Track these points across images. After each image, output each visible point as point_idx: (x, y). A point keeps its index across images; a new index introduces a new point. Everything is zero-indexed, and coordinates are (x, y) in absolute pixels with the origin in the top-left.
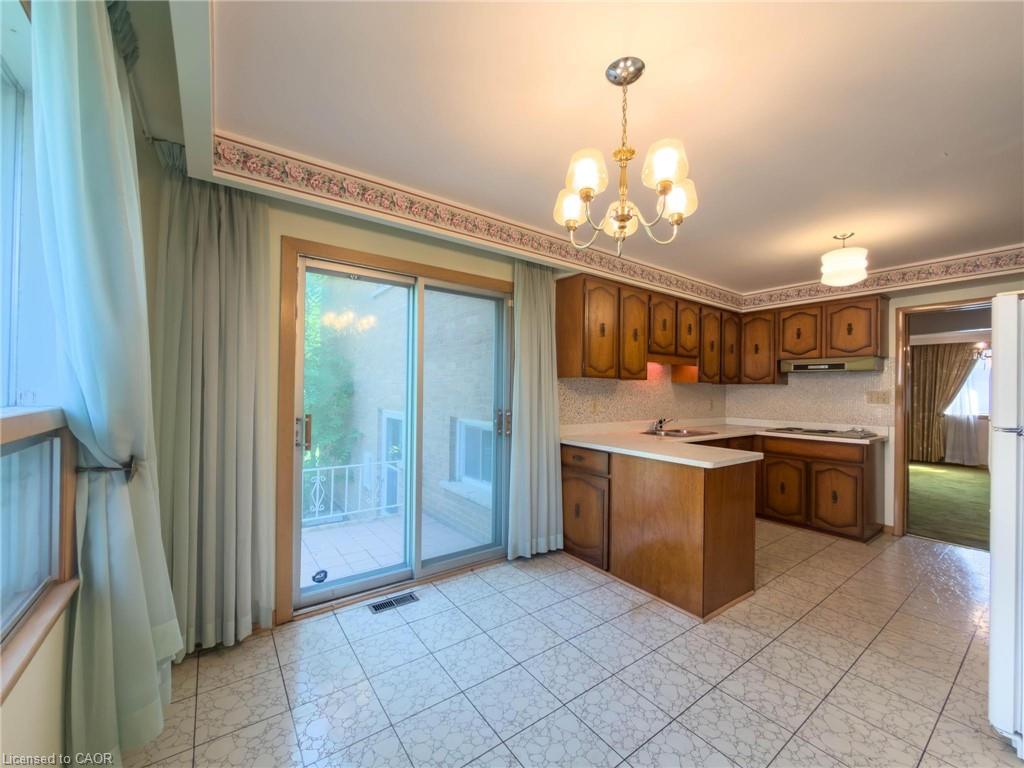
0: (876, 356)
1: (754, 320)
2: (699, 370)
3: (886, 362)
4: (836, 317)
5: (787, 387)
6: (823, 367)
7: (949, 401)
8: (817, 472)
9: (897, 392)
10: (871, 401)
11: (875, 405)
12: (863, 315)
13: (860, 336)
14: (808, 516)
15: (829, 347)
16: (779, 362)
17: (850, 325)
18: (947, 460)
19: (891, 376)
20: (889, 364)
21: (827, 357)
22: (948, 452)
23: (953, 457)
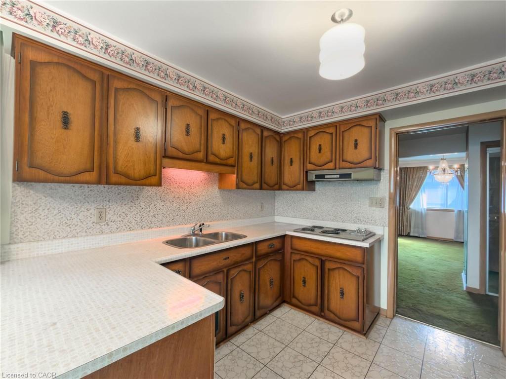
0: (375, 168)
1: (290, 138)
2: (237, 177)
3: (382, 173)
4: (346, 134)
5: (315, 192)
6: (335, 176)
7: (412, 200)
8: (329, 270)
9: (390, 198)
10: (371, 205)
11: (374, 208)
12: (366, 131)
13: (363, 151)
14: (322, 309)
15: (341, 160)
16: (307, 172)
17: (356, 141)
18: (411, 234)
19: (385, 186)
20: (385, 175)
21: (339, 169)
22: (412, 230)
23: (414, 233)
